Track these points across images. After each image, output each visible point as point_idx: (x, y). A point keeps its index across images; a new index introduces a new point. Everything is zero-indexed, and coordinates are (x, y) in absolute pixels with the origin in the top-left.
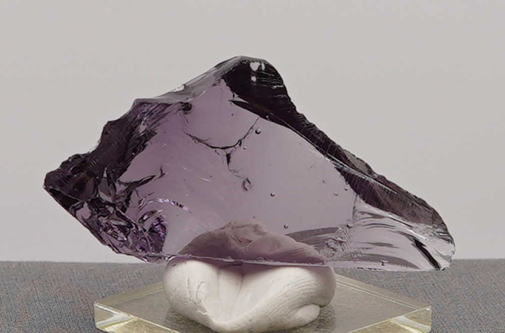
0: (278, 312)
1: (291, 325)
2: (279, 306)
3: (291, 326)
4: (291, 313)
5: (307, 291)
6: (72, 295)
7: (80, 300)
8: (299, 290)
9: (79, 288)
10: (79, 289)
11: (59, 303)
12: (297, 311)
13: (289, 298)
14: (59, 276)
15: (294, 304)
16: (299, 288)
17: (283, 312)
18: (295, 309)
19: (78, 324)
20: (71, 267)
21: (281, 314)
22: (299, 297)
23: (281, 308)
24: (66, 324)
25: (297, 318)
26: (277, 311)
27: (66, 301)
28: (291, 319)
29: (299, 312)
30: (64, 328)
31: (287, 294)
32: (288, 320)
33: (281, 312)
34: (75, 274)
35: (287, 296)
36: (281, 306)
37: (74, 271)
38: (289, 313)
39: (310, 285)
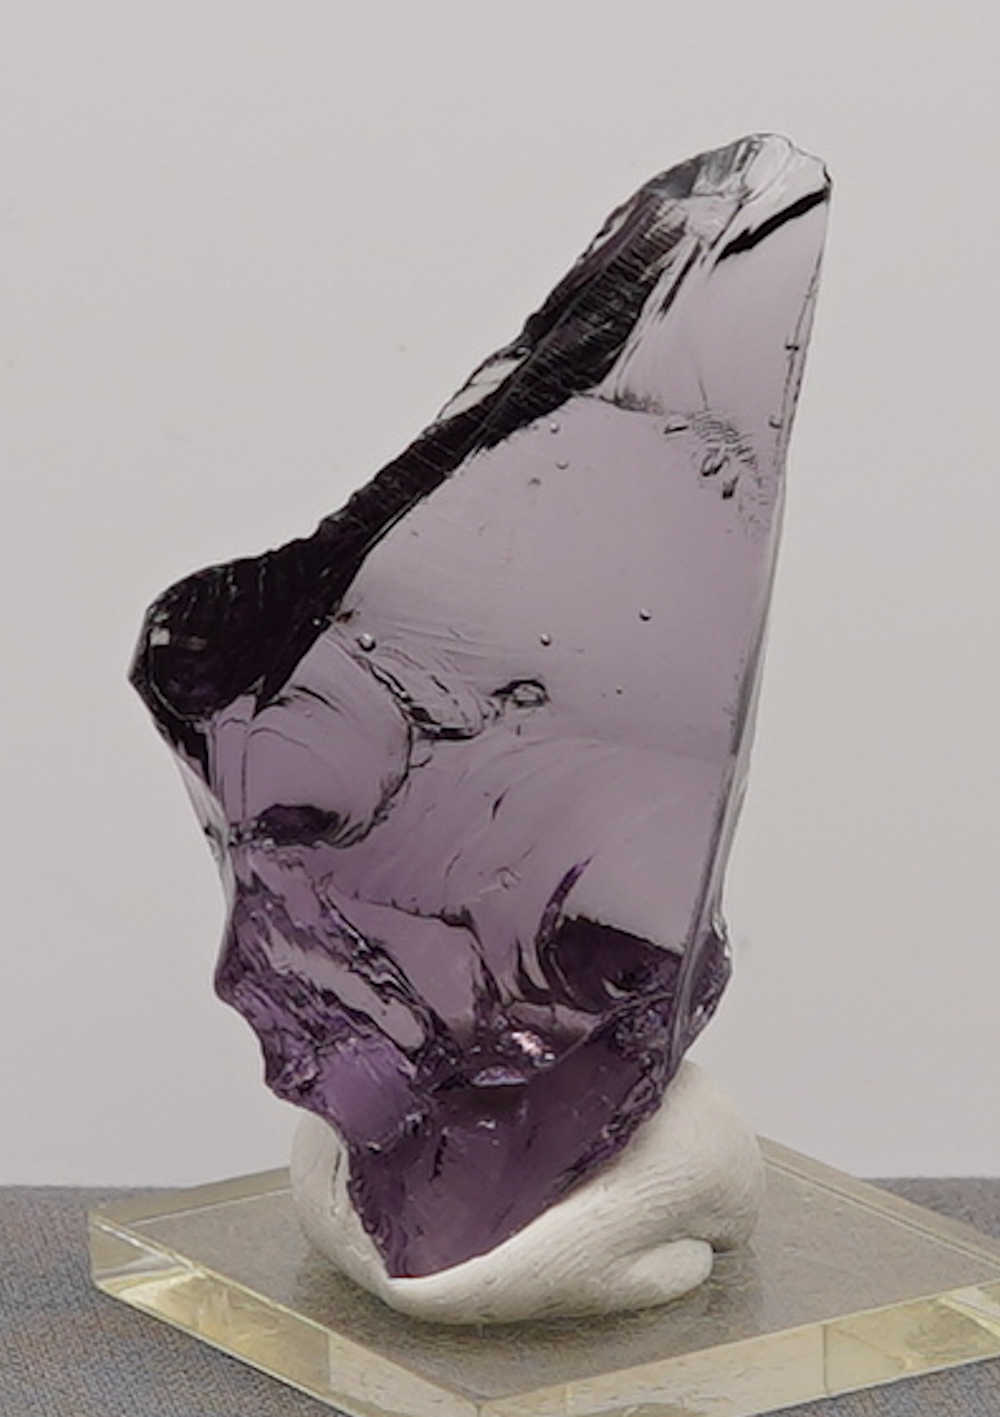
0: (572, 1264)
1: (612, 1301)
2: (573, 1245)
3: (611, 1305)
4: (613, 1267)
5: (665, 1202)
6: (48, 1284)
7: (71, 1299)
8: (638, 1198)
9: (70, 1265)
10: (68, 1270)
11: (10, 1306)
12: (635, 1261)
13: (607, 1222)
14: (9, 1229)
15: (626, 1240)
16: (638, 1193)
17: (586, 1265)
18: (628, 1253)
19: (66, 1368)
20: (43, 1202)
21: (579, 1269)
22: (641, 1219)
23: (580, 1252)
24: (31, 1368)
25: (633, 1281)
26: (569, 1260)
27: (31, 1301)
28: (613, 1287)
29: (639, 1264)
30: (24, 1379)
31: (601, 1213)
32: (604, 1287)
33: (580, 1264)
34: (58, 1223)
35: (602, 1218)
36: (579, 1247)
37: (55, 1213)
38: (607, 1266)
39: (672, 1183)
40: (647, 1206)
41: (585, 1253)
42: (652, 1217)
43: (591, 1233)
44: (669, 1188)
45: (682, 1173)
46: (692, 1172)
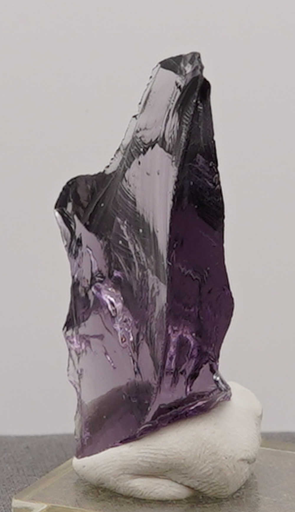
4: (122, 477)
21: (108, 472)
22: (136, 463)
32: (117, 483)
38: (119, 475)
39: (155, 454)
40: (140, 459)
41: (111, 467)
42: (141, 463)
43: (116, 460)
44: (152, 456)
45: (162, 452)
46: (167, 453)
